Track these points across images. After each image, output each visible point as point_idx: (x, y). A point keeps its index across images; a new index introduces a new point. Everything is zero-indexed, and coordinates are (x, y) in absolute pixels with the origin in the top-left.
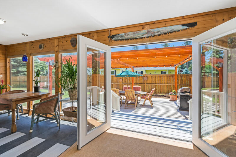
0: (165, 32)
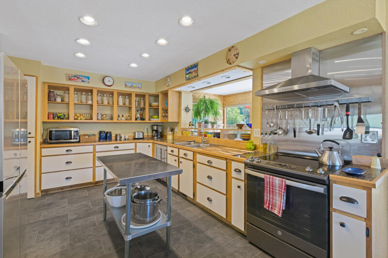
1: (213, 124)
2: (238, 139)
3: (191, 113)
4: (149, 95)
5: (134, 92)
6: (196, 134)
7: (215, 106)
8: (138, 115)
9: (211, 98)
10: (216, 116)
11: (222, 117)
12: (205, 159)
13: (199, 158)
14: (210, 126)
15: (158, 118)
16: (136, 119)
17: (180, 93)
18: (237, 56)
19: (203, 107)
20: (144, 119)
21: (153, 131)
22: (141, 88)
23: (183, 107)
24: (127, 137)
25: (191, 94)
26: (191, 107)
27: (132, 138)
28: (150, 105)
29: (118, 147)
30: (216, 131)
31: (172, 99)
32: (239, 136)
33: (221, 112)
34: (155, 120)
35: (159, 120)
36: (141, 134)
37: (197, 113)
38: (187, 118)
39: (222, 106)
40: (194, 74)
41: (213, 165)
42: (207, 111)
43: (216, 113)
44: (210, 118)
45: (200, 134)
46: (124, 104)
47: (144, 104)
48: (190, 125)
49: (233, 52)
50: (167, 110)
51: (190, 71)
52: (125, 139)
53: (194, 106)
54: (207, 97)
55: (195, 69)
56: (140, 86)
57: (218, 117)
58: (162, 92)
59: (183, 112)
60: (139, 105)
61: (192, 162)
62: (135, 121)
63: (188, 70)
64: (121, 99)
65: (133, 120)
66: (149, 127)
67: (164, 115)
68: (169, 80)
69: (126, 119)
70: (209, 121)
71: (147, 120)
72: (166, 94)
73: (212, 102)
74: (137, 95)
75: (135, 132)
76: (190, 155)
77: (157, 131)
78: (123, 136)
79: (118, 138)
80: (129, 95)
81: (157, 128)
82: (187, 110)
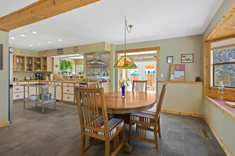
0: (148, 58)
1: (70, 73)
2: (80, 78)
3: (59, 67)
4: (35, 58)
5: (26, 56)
6: (62, 77)
7: (71, 65)
8: (28, 68)
9: (69, 60)
10: (71, 69)
11: (75, 70)
12: (66, 84)
13: (64, 84)
14: (68, 74)
15: (40, 69)
16: (27, 70)
17: (53, 58)
18: (78, 50)
19: (65, 65)
20: (31, 70)
21: (37, 76)
22: (30, 54)
23: (55, 64)
24: (21, 79)
25: (59, 59)
26: (59, 65)
27: (24, 80)
28: (35, 63)
29: (18, 84)
30: (71, 75)
31: (49, 61)
32: (80, 77)
33: (74, 67)
34: (38, 70)
35: (41, 71)
36: (30, 78)
37: (62, 68)
38: (57, 70)
39: (75, 64)
40: (61, 52)
41: (70, 86)
42: (67, 67)
43: (71, 68)
44: (68, 70)
45: (64, 77)
46: (20, 62)
47: (32, 62)
48: (58, 73)
49: (76, 49)
50: (46, 66)
51: (59, 51)
52: (20, 80)
53: (60, 64)
54: (67, 60)
55: (62, 50)
56: (29, 53)
57: (73, 70)
58: (43, 57)
59: (55, 67)
60: (28, 62)
61: (61, 87)
62: (26, 71)
63: (59, 50)
64: (18, 59)
65: (26, 70)
66: (34, 74)
67: (44, 68)
68: (48, 52)
69: (21, 70)
70: (68, 72)
71: (33, 70)
72: (45, 59)
73: (69, 63)
74: (27, 58)
75: (26, 77)
76: (60, 84)
77: (39, 76)
78: (18, 79)
79: (16, 80)
80: (23, 58)
81: (39, 75)
82: (57, 66)
